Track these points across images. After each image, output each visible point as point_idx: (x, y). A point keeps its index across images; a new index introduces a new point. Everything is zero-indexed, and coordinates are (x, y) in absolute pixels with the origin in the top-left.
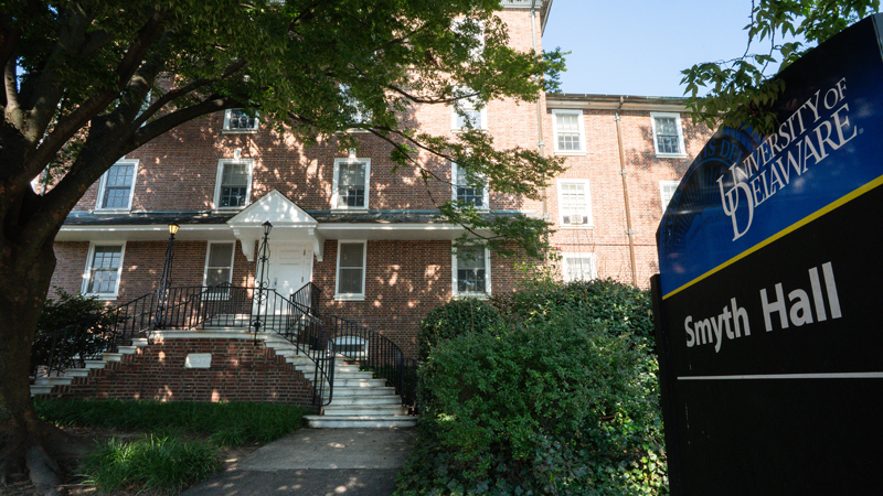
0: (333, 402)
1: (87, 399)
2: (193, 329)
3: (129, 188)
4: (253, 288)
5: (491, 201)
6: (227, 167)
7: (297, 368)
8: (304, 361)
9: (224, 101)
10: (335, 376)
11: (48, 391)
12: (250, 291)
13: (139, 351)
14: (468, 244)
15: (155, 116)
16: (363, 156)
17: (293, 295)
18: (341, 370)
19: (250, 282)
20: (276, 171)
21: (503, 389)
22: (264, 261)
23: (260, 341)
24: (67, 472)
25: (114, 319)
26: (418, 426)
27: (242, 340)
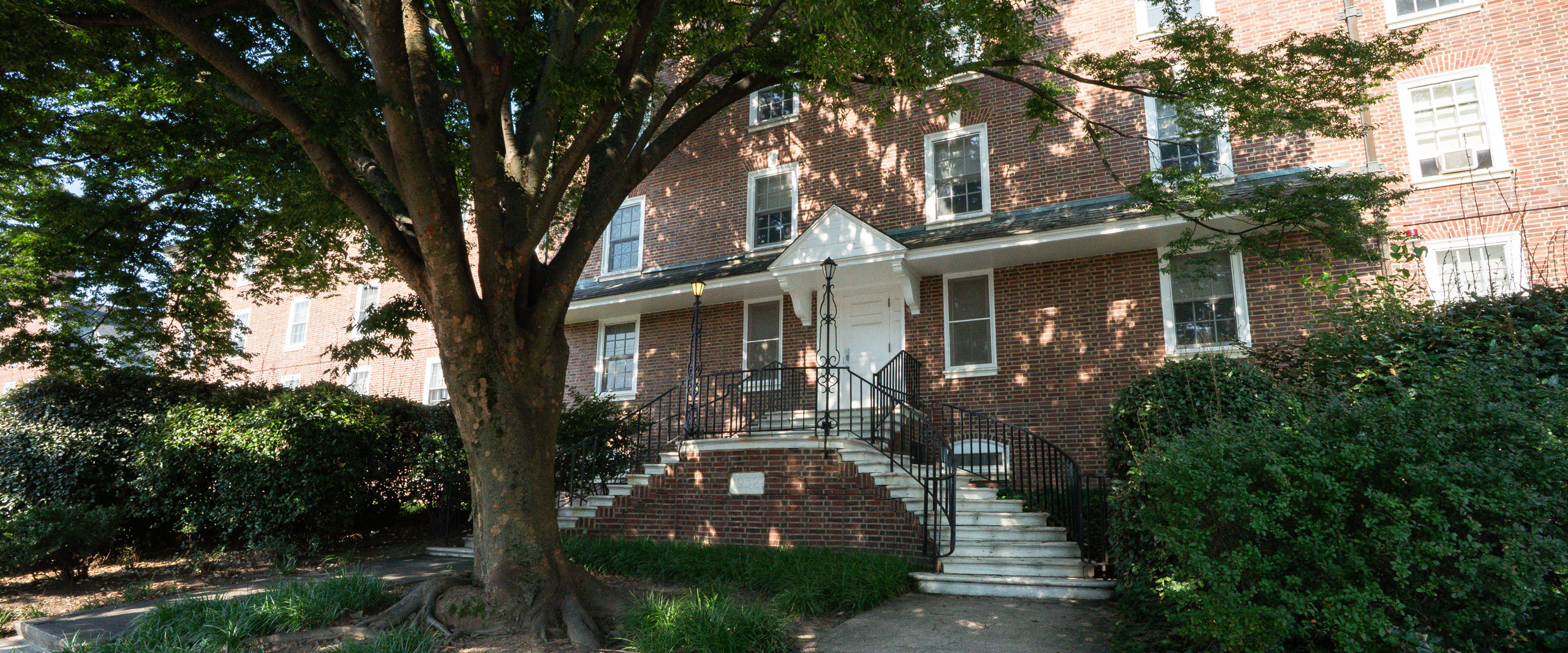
0: (957, 551)
1: (614, 537)
2: (736, 436)
3: (637, 238)
4: (816, 368)
5: (1237, 158)
6: (761, 183)
7: (893, 494)
8: (902, 482)
9: (751, 79)
10: (958, 507)
11: (572, 525)
12: (811, 375)
13: (669, 469)
14: (1197, 249)
15: (661, 129)
16: (973, 122)
17: (878, 375)
18: (967, 496)
19: (810, 358)
20: (832, 176)
21: (1308, 532)
22: (828, 322)
23: (832, 451)
24: (606, 633)
25: (638, 426)
26: (1114, 599)
27: (807, 451)
